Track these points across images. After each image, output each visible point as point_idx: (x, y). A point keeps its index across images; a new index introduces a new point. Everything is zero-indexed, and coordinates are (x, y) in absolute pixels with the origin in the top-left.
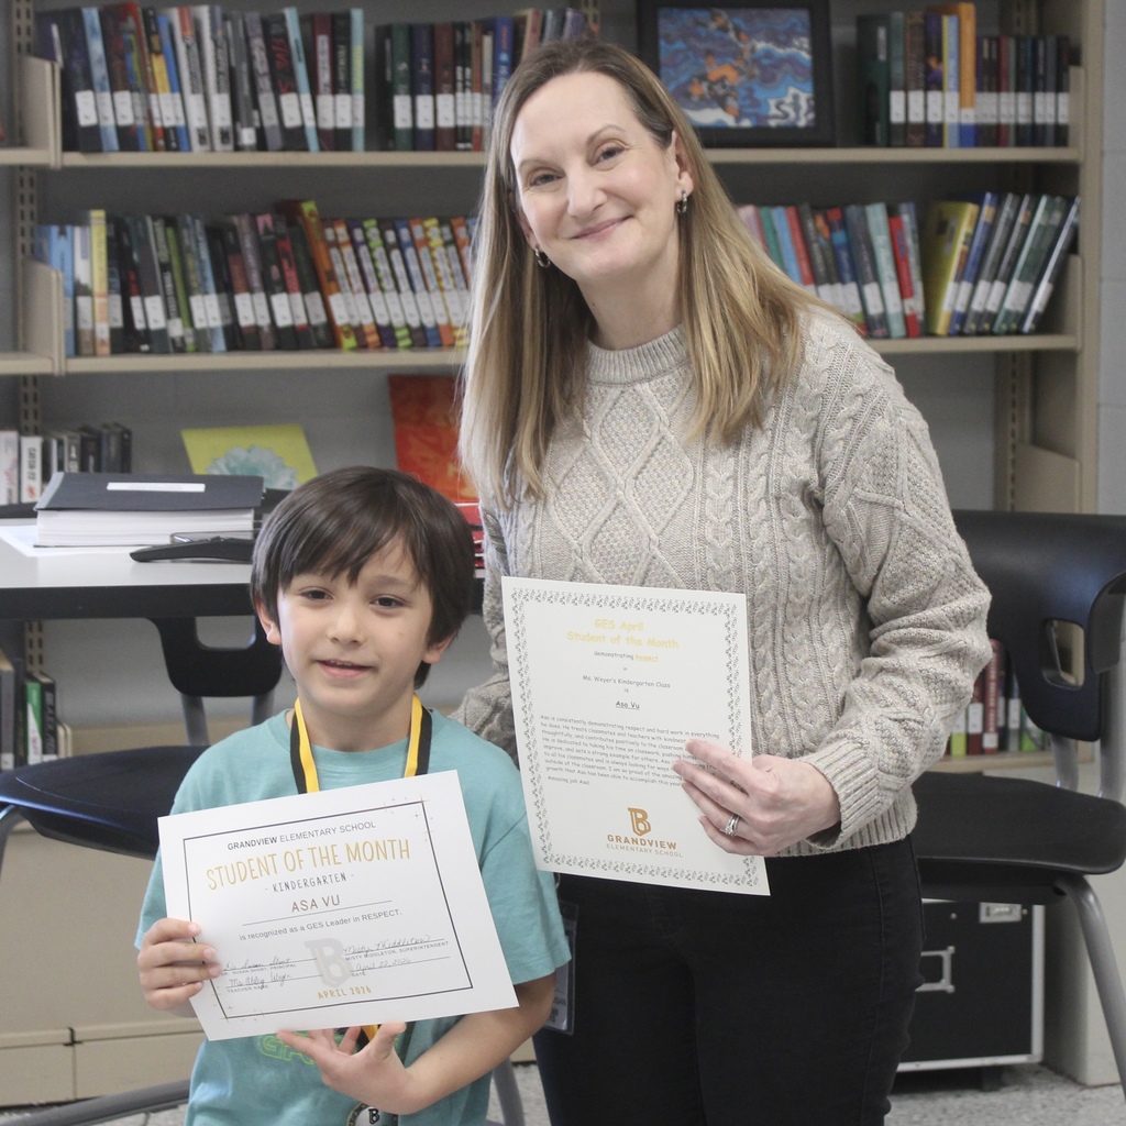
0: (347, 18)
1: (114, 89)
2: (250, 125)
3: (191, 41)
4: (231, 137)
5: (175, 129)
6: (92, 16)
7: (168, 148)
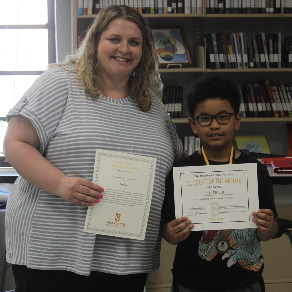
0: (277, 35)
1: (219, 53)
2: (252, 62)
3: (238, 41)
4: (248, 65)
5: (234, 63)
6: (214, 35)
7: (232, 68)
